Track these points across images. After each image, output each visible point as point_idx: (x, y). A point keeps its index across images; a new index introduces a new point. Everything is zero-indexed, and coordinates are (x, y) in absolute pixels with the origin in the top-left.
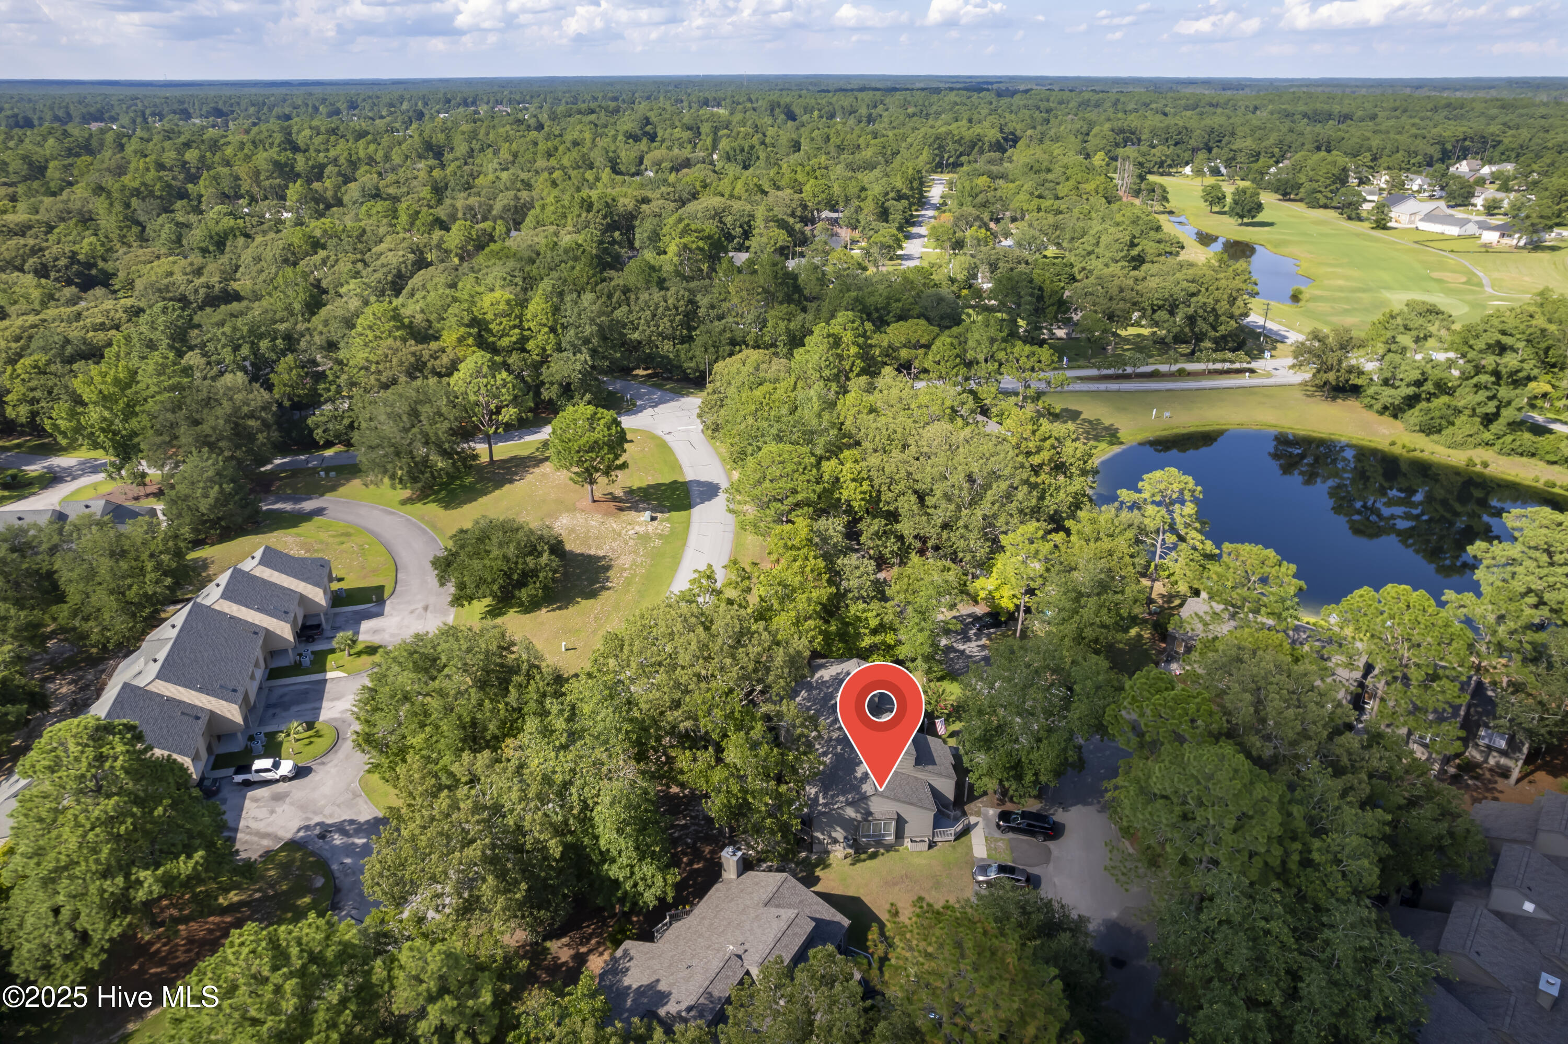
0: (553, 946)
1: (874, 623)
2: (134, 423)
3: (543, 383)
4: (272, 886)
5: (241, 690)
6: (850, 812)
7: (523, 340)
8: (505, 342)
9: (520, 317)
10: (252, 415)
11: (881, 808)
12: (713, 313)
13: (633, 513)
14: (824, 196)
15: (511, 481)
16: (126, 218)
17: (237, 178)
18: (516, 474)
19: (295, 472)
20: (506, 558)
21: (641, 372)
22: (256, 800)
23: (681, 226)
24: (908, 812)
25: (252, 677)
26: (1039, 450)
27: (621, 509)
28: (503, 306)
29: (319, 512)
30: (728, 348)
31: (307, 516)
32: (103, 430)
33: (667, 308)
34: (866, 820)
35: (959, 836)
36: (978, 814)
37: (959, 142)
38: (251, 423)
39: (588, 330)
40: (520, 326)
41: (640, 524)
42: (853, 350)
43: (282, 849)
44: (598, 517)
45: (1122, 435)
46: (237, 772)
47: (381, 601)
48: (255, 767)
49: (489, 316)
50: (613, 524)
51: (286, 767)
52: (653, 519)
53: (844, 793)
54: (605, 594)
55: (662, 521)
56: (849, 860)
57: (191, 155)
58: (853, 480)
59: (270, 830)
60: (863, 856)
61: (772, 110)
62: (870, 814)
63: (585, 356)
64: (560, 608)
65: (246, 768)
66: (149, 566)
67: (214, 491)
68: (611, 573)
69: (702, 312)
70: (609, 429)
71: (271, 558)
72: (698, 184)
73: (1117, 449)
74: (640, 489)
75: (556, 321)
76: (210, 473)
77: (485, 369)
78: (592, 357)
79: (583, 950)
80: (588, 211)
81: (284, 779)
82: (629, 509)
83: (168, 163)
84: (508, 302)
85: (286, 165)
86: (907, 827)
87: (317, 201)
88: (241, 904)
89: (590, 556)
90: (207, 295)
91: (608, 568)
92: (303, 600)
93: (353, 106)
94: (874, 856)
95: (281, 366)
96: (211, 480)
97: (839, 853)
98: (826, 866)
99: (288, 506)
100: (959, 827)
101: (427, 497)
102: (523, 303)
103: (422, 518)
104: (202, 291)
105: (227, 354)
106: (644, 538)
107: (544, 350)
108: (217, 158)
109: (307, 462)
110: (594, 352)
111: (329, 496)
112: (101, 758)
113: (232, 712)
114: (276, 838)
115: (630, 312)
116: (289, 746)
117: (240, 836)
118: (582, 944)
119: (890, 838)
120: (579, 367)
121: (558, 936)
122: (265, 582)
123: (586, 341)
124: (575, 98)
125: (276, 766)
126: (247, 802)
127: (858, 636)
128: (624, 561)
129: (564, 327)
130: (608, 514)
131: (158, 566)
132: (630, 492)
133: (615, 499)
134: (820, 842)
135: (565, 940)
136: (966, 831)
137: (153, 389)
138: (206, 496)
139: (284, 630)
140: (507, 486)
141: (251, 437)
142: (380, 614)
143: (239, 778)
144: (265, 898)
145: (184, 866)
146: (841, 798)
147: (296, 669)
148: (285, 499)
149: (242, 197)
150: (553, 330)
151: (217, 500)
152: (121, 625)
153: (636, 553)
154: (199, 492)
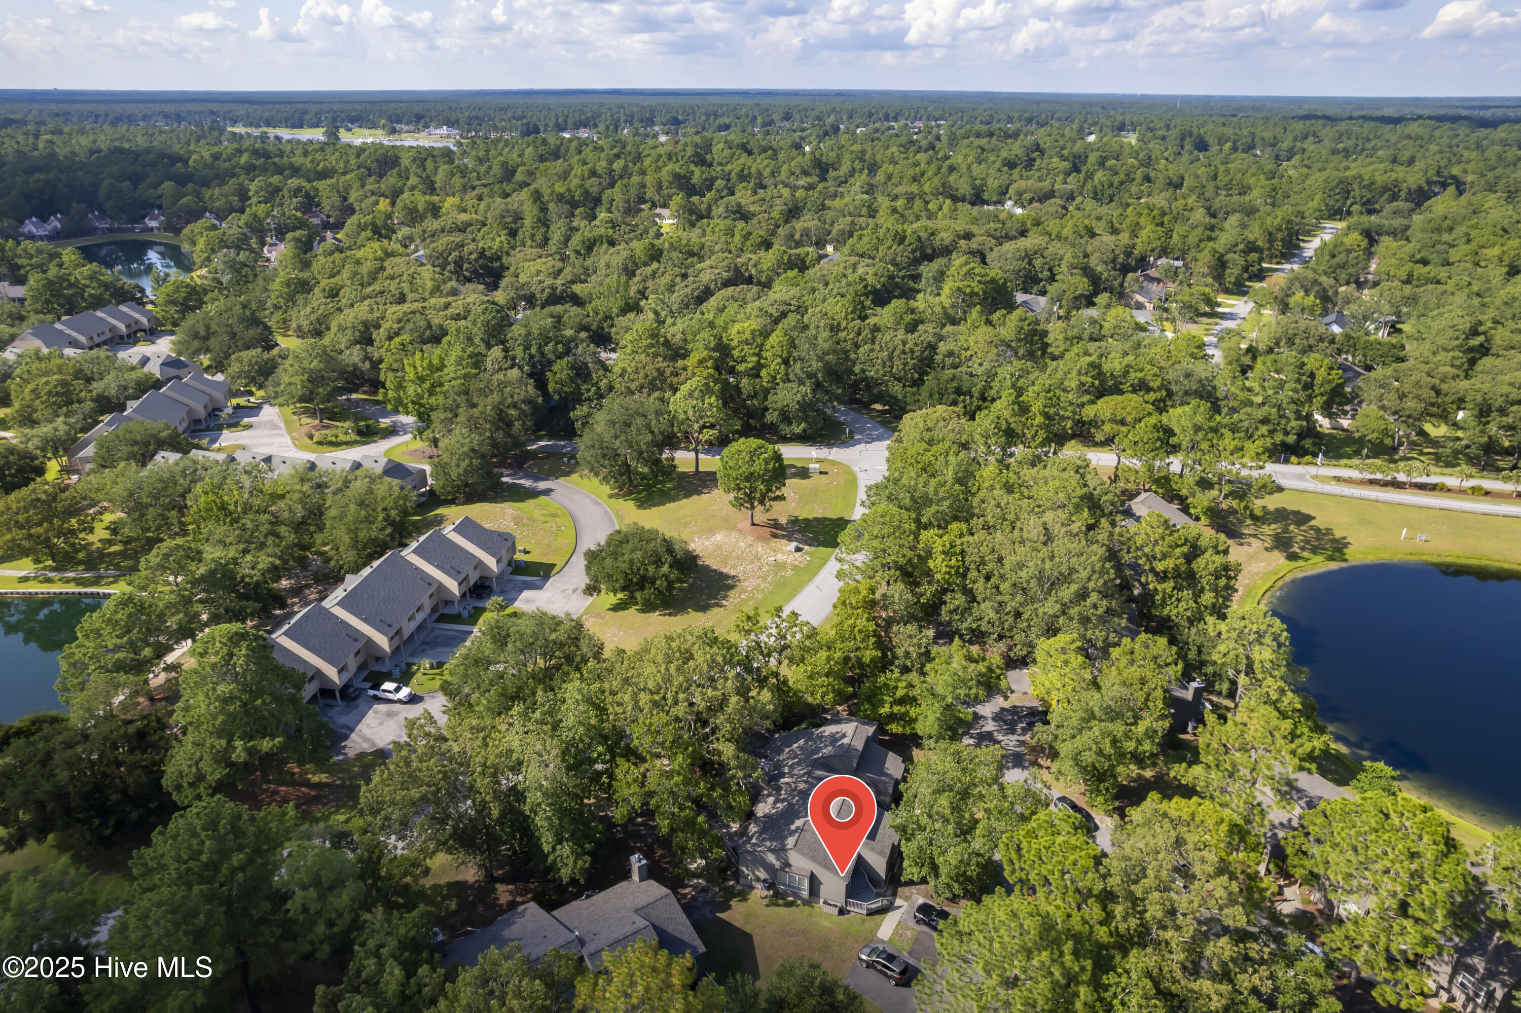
0: (500, 888)
1: (900, 693)
2: (432, 401)
3: (767, 409)
4: (351, 779)
5: (396, 627)
6: (771, 858)
7: (759, 366)
8: (741, 368)
9: (761, 347)
10: (515, 406)
11: (800, 863)
12: (949, 361)
13: (784, 541)
14: (1159, 243)
15: (699, 493)
16: (539, 220)
17: (644, 186)
18: (707, 487)
19: (550, 454)
20: (632, 562)
21: (878, 407)
22: (376, 712)
23: (965, 269)
24: (822, 875)
25: (411, 618)
26: (1164, 556)
27: (775, 536)
28: (748, 335)
29: (547, 492)
30: (952, 397)
31: (534, 494)
32: (413, 402)
33: (904, 352)
34: (782, 869)
35: (872, 913)
36: (907, 899)
37: (1369, 187)
38: (512, 412)
39: (816, 365)
40: (759, 355)
41: (783, 553)
42: (1039, 420)
43: (371, 754)
44: (749, 539)
45: (1349, 552)
46: (372, 688)
47: (547, 577)
48: (383, 687)
49: (734, 343)
50: (760, 548)
51: (405, 692)
52: (798, 550)
53: (771, 840)
54: (716, 610)
55: (807, 553)
56: (766, 901)
57: (618, 165)
58: (944, 553)
59: (372, 737)
60: (781, 902)
61: (1183, 139)
62: (789, 865)
63: (807, 389)
64: (670, 614)
65: (376, 686)
66: (381, 516)
67: (464, 465)
68: (731, 593)
69: (938, 358)
70: (767, 463)
71: (467, 528)
72: (1029, 223)
73: (1333, 566)
74: (805, 520)
75: (790, 353)
76: (465, 449)
77: (696, 394)
78: (814, 391)
79: (519, 899)
80: (899, 244)
81: (400, 701)
82: (783, 537)
83: (599, 170)
84: (753, 332)
85: (684, 177)
86: (823, 889)
87: (691, 212)
88: (326, 785)
89: (721, 574)
90: (551, 295)
91: (731, 587)
92: (479, 564)
93: (787, 117)
94: (790, 904)
95: (556, 367)
96: (464, 454)
97: (759, 892)
98: (744, 899)
99: (527, 483)
100: (875, 905)
101: (630, 494)
102: (765, 334)
103: (617, 513)
104: (547, 291)
105: (519, 352)
106: (779, 566)
107: (775, 378)
108: (636, 168)
109: (563, 447)
110: (818, 385)
111: (562, 480)
112: (231, 655)
113: (382, 641)
114: (374, 744)
115: (872, 350)
116: (418, 678)
117: (353, 736)
118: (521, 895)
119: (805, 894)
120: (799, 397)
121: (508, 882)
122: (454, 545)
123: (810, 376)
124: (991, 117)
125: (397, 690)
126: (370, 714)
127: (882, 703)
128: (748, 584)
129: (795, 360)
130: (760, 538)
131: (387, 518)
132: (794, 521)
133: (776, 525)
134: (746, 877)
135: (510, 887)
136: (883, 911)
137: (452, 375)
138: (458, 466)
139: (453, 586)
140: (695, 497)
141: (509, 424)
142: (540, 587)
143: (372, 692)
144: (343, 786)
145: (266, 745)
146: (768, 844)
147: (457, 619)
148: (527, 476)
149: (645, 202)
150: (786, 362)
151: (465, 470)
152: (350, 556)
153: (764, 578)
154: (454, 462)
